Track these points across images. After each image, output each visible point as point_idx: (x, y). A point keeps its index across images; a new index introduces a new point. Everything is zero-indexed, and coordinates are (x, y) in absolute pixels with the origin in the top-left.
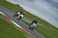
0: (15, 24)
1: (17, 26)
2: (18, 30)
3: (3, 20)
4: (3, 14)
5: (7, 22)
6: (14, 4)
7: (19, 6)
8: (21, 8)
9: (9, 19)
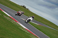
0: (21, 25)
1: (23, 28)
2: (24, 32)
3: (9, 21)
4: (9, 15)
7: (25, 8)
8: (27, 10)
9: (15, 20)
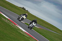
1: (22, 31)
2: (24, 35)
3: (8, 24)
5: (12, 27)
6: (19, 7)
7: (25, 9)
8: (27, 12)
9: (14, 23)
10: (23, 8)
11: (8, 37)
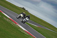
3: (9, 23)
5: (13, 25)
6: (19, 7)
10: (23, 8)
11: (9, 35)
